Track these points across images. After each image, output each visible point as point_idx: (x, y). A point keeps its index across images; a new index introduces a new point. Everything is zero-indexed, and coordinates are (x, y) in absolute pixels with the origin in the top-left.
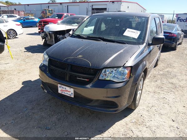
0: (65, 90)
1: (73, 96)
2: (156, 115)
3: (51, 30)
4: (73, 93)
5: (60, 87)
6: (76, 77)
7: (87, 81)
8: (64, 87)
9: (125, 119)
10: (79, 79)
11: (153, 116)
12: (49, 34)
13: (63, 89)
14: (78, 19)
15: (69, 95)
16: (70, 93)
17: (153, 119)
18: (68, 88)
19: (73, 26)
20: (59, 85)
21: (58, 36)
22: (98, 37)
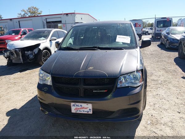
0: (80, 107)
1: (91, 113)
2: (162, 112)
3: (17, 48)
4: (91, 109)
5: (74, 105)
6: (92, 90)
7: (105, 92)
8: (79, 104)
9: (141, 123)
10: (96, 92)
11: (161, 114)
12: (16, 51)
13: (78, 107)
14: (44, 32)
15: (86, 113)
16: (88, 110)
17: (163, 116)
18: (84, 105)
19: (41, 40)
20: (72, 104)
21: (26, 52)
22: (92, 46)
